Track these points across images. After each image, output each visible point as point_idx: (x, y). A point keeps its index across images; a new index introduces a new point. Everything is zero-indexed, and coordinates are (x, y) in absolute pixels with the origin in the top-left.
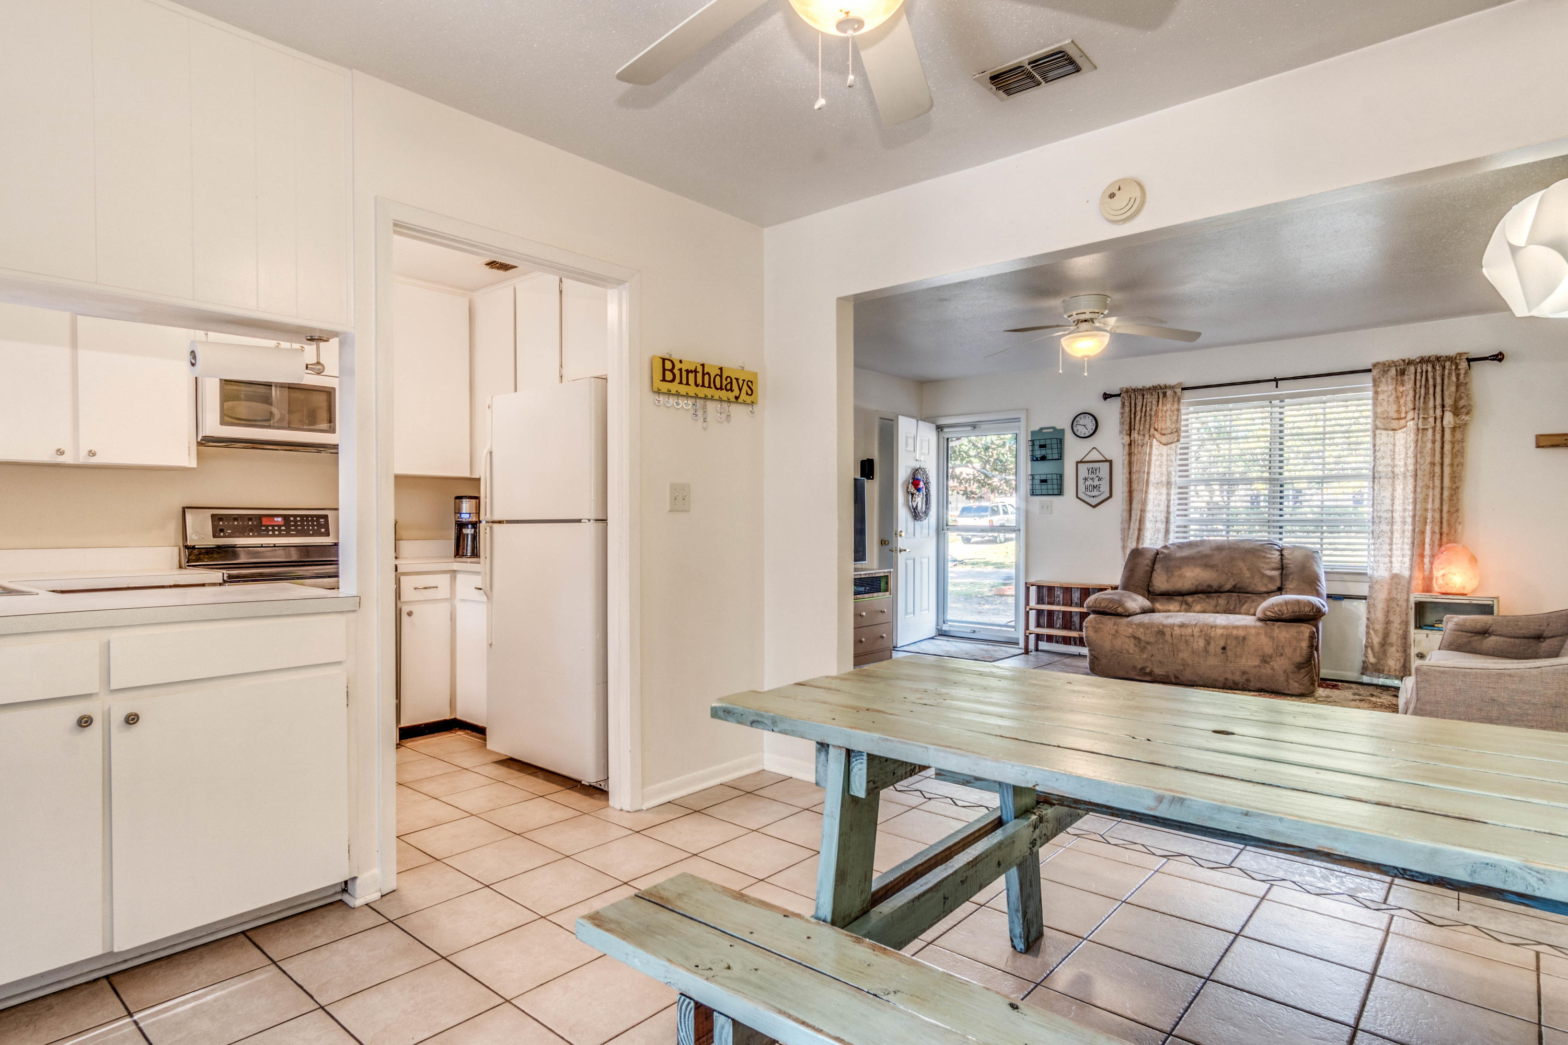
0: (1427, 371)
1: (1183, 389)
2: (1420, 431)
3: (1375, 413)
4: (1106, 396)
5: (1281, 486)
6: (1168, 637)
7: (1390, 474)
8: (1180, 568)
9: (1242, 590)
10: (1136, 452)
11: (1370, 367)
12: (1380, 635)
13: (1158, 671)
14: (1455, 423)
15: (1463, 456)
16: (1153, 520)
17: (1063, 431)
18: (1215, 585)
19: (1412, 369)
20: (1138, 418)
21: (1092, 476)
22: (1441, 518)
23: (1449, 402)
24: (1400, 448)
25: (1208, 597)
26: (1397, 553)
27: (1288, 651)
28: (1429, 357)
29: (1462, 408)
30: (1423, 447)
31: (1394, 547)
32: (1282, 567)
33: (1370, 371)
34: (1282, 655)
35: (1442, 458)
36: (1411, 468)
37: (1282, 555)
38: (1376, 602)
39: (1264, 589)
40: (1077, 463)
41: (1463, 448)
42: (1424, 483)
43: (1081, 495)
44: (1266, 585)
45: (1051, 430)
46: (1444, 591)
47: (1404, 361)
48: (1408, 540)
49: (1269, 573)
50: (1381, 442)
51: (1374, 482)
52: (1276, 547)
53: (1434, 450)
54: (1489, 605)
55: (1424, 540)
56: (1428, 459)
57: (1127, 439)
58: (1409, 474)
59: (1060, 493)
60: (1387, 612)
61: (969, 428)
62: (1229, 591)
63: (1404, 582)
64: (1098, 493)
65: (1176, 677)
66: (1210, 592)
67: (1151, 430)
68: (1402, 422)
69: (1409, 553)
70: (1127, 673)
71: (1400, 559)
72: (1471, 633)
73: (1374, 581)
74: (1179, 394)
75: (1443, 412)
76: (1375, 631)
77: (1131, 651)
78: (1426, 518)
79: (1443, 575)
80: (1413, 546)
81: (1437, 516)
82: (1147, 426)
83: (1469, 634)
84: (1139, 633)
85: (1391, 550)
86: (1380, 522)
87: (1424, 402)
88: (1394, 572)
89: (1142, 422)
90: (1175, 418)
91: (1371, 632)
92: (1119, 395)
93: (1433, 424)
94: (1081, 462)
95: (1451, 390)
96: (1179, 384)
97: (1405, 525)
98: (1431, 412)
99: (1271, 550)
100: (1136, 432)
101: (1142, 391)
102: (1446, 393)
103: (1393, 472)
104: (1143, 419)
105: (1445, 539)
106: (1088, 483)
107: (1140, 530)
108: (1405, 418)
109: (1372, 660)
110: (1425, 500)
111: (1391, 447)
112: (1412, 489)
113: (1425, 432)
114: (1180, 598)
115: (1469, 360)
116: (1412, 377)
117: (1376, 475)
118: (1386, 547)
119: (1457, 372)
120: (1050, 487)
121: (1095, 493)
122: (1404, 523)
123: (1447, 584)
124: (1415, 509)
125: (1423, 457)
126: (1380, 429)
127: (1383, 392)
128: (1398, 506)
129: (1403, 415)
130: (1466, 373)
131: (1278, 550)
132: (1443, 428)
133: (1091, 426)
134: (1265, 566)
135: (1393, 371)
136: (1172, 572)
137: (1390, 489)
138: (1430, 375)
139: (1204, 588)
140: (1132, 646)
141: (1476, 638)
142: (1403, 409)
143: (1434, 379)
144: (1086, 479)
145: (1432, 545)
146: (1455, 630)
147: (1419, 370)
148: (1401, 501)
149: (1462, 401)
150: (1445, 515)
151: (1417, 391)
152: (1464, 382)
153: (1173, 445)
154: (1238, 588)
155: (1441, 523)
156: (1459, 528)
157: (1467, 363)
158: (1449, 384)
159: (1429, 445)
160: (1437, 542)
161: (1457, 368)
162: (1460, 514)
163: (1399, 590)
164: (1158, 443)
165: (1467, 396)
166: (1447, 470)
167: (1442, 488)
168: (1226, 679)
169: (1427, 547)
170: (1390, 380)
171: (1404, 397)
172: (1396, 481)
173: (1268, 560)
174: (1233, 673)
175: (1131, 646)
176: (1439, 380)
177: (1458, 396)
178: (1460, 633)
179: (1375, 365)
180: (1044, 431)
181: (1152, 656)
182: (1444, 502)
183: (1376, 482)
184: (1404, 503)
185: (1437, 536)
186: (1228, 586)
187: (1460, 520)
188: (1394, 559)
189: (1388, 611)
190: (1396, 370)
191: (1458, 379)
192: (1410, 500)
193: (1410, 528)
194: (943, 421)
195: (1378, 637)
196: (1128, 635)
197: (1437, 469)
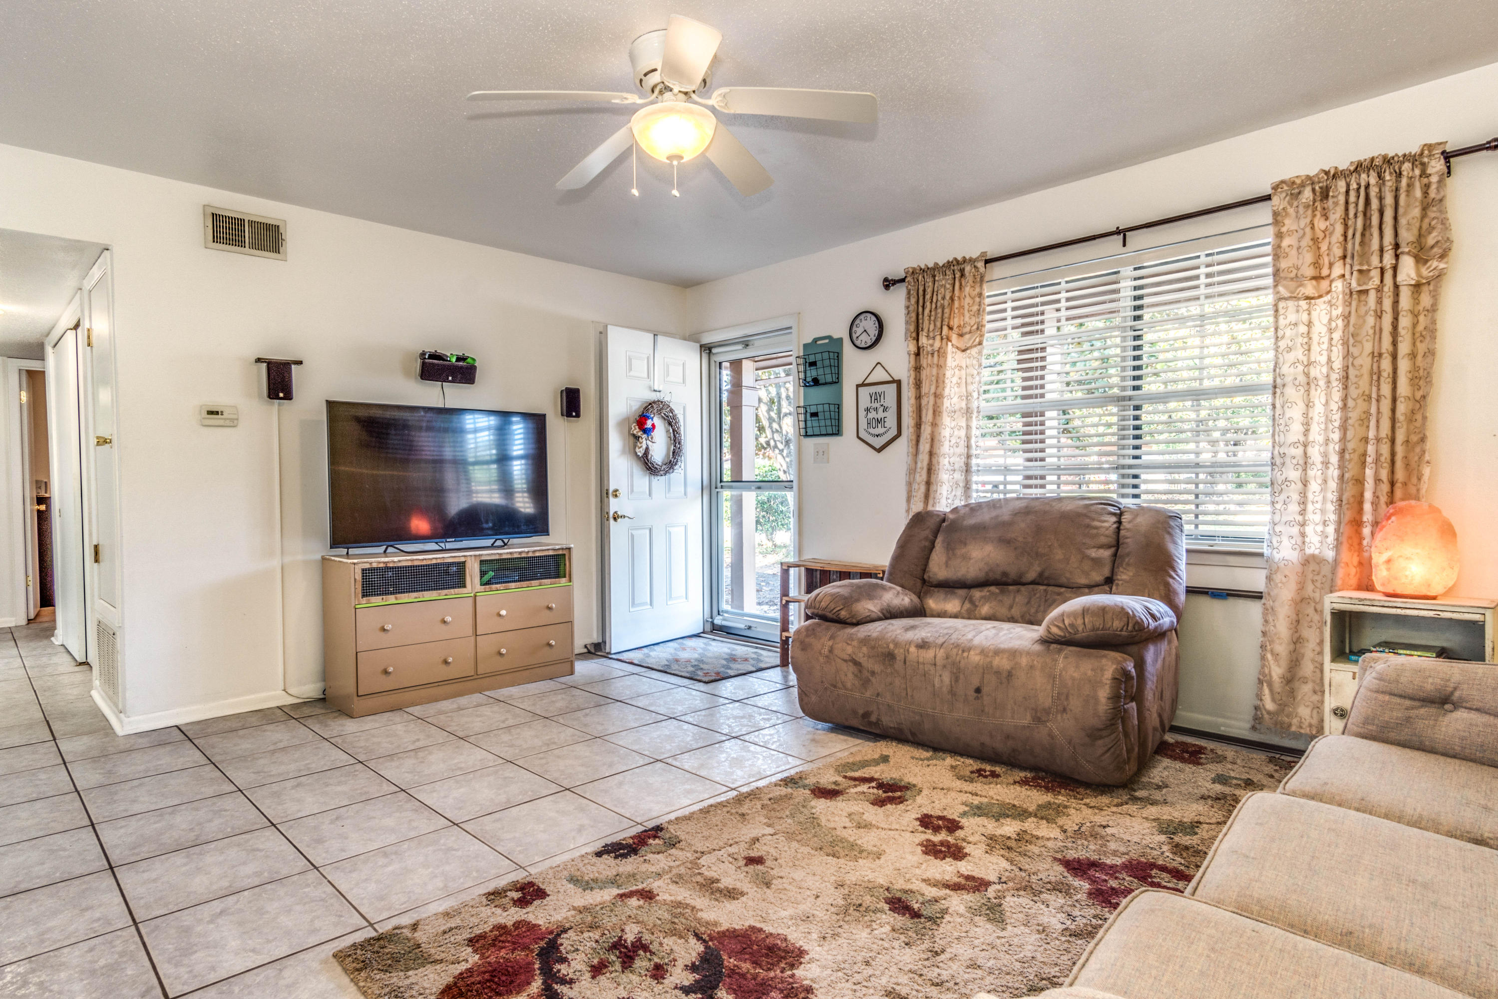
0: (1367, 186)
1: (987, 262)
2: (1355, 296)
3: (1276, 273)
4: (888, 283)
5: (1137, 408)
6: (899, 665)
7: (1302, 379)
8: (965, 544)
9: (1052, 582)
10: (925, 365)
11: (1269, 191)
12: (1284, 663)
13: (888, 721)
14: (1419, 274)
15: (1434, 338)
16: (950, 468)
17: (840, 340)
18: (1013, 571)
19: (1341, 185)
20: (927, 311)
21: (875, 405)
22: (1393, 454)
23: (1407, 236)
24: (1320, 328)
25: (1002, 592)
26: (1314, 517)
27: (1075, 704)
28: (1372, 159)
29: (1432, 247)
30: (1359, 327)
31: (1310, 507)
32: (1117, 544)
33: (1268, 198)
34: (1064, 710)
35: (1395, 344)
36: (1338, 364)
37: (1120, 522)
38: (1276, 604)
39: (1083, 581)
40: (858, 386)
41: (1434, 322)
42: (1360, 391)
43: (863, 434)
44: (1086, 574)
45: (827, 341)
46: (1390, 591)
47: (1327, 173)
48: (1332, 496)
49: (1093, 553)
50: (1287, 322)
51: (1275, 393)
52: (1111, 509)
53: (1378, 332)
54: (1474, 623)
55: (1362, 495)
56: (1368, 347)
57: (913, 348)
58: (1334, 376)
59: (837, 431)
60: (1297, 623)
61: (740, 347)
62: (1033, 583)
63: (1326, 570)
64: (884, 430)
65: (913, 734)
66: (1006, 584)
67: (944, 327)
68: (1324, 284)
69: (1333, 517)
70: (847, 719)
71: (1320, 528)
72: (1412, 698)
73: (1275, 567)
74: (982, 269)
75: (1397, 257)
76: (1276, 655)
77: (849, 685)
78: (1364, 455)
79: (1389, 561)
80: (1340, 505)
81: (1385, 450)
82: (938, 324)
83: (1408, 703)
84: (861, 655)
85: (1303, 512)
86: (1283, 464)
87: (1362, 243)
88: (1309, 551)
89: (932, 318)
90: (975, 308)
91: (1269, 656)
92: (903, 280)
93: (1377, 281)
94: (863, 385)
95: (1411, 214)
96: (984, 254)
97: (1327, 468)
98: (1375, 260)
99: (1101, 514)
100: (925, 334)
101: (932, 272)
102: (1403, 221)
103: (1307, 375)
104: (933, 313)
105: (1398, 493)
106: (870, 416)
107: (928, 483)
108: (1329, 276)
109: (1270, 705)
110: (1364, 420)
111: (1303, 329)
112: (1340, 404)
113: (1363, 297)
114: (962, 592)
115: (1448, 157)
116: (1342, 199)
117: (1279, 380)
118: (1294, 508)
119: (1425, 181)
120: (822, 423)
121: (880, 430)
122: (1326, 464)
123: (1396, 579)
124: (1343, 439)
125: (1357, 342)
126: (1286, 299)
127: (1290, 233)
128: (1316, 434)
129: (1325, 272)
130: (1440, 182)
131: (1114, 514)
132: (1396, 287)
133: (873, 332)
134: (1088, 541)
135: (1307, 194)
136: (953, 550)
137: (1301, 406)
138: (1373, 191)
139: (998, 577)
140: (850, 676)
141: (1422, 711)
142: (1326, 260)
143: (1381, 199)
144: (868, 410)
145: (1375, 504)
146: (1377, 692)
147: (1354, 186)
148: (1323, 426)
149: (1434, 234)
150: (1400, 449)
151: (1350, 223)
152: (1438, 197)
153: (974, 351)
154: (1047, 578)
155: (1393, 462)
156: (1426, 471)
157: (1442, 161)
158: (1408, 205)
159: (1371, 320)
160: (1383, 499)
161: (1424, 174)
162: (1428, 445)
163: (1318, 584)
164: (955, 350)
165: (1443, 223)
166: (1404, 365)
167: (1394, 400)
168: (983, 744)
169: (1367, 507)
170: (1301, 210)
171: (1327, 240)
172: (1313, 392)
173: (1095, 531)
174: (991, 736)
175: (848, 675)
176: (1389, 200)
177: (1425, 226)
178: (1387, 698)
179: (1275, 188)
180: (819, 342)
181: (878, 695)
182: (1398, 425)
183: (1278, 395)
184: (1326, 429)
185: (1385, 487)
186: (1031, 575)
187: (1427, 457)
188: (1309, 530)
189: (1298, 621)
190: (1314, 190)
191: (1426, 193)
192: (1337, 424)
193: (1336, 473)
194: (707, 339)
195: (1279, 666)
196: (847, 657)
197: (1386, 364)
